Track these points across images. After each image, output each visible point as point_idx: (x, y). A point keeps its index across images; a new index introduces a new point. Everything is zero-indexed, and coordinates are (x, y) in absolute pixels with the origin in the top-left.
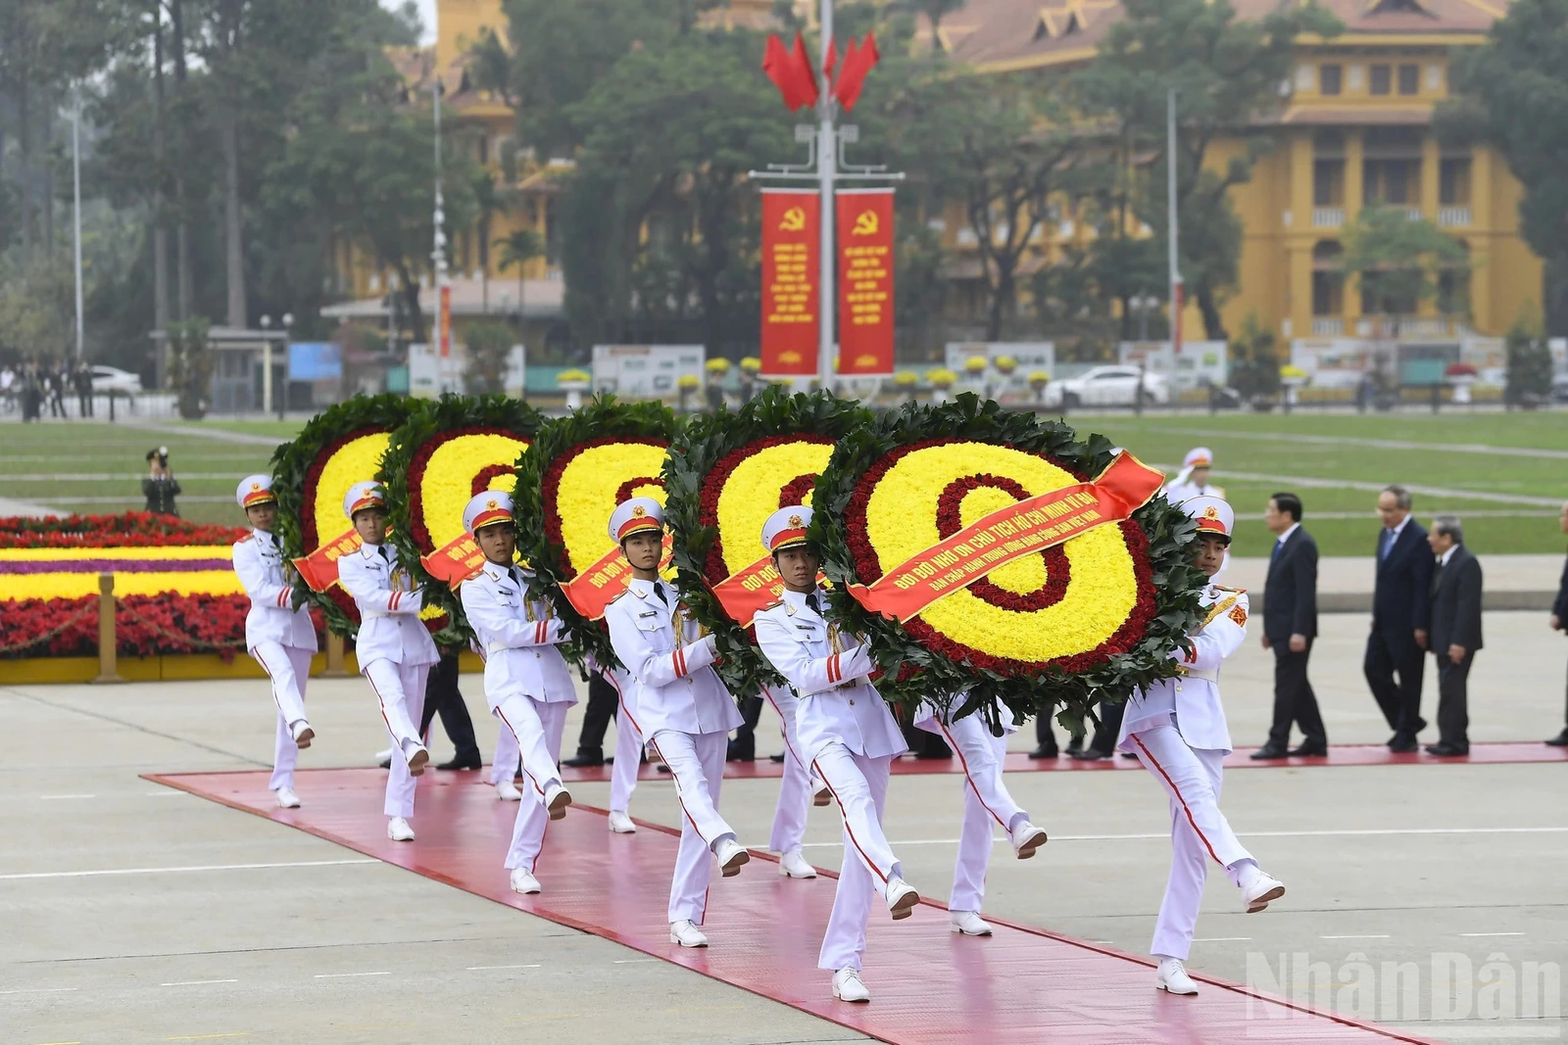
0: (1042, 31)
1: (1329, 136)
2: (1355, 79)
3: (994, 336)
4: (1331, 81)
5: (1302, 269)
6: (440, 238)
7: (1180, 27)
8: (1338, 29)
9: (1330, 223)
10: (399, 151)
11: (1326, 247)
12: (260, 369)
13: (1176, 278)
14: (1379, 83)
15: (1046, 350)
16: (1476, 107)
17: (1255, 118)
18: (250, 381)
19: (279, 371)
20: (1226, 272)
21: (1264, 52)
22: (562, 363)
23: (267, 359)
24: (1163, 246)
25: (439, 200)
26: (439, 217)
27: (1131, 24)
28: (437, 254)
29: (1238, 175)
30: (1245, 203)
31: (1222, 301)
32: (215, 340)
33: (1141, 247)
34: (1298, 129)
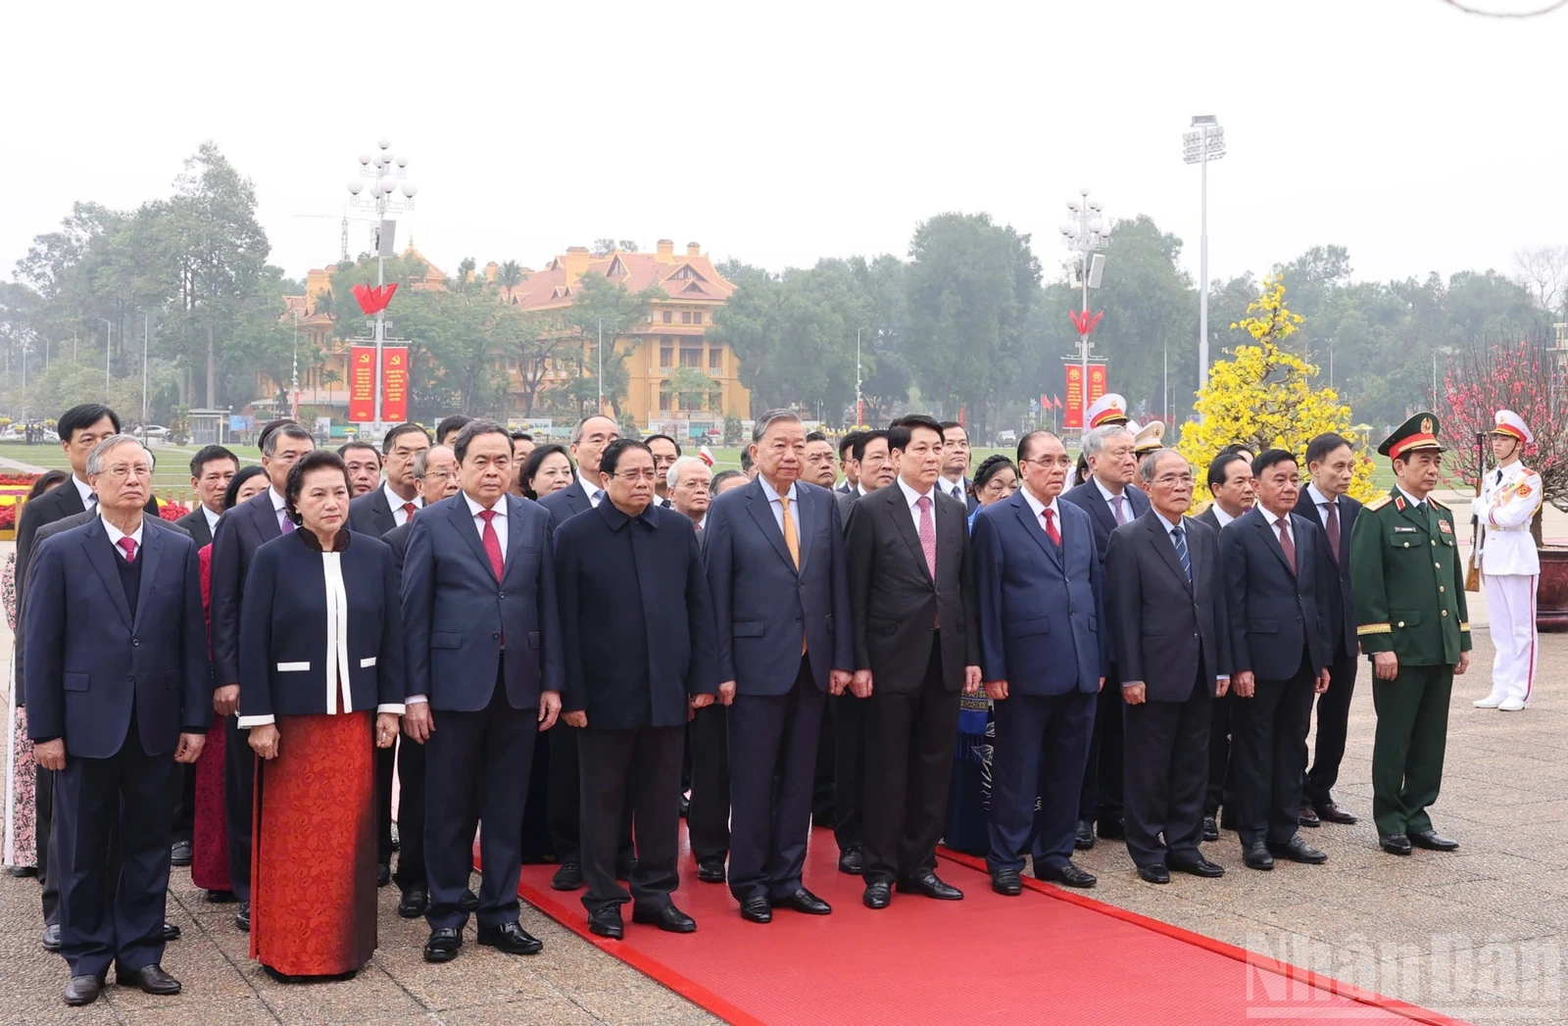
0: (555, 293)
1: (666, 339)
2: (677, 317)
3: (527, 417)
4: (667, 318)
5: (656, 390)
6: (295, 373)
7: (604, 295)
8: (667, 297)
9: (666, 373)
10: (279, 337)
11: (665, 382)
12: (218, 426)
13: (601, 394)
14: (686, 318)
15: (549, 421)
16: (720, 329)
17: (635, 331)
18: (214, 430)
19: (226, 427)
20: (624, 392)
21: (638, 305)
22: (346, 425)
23: (222, 422)
24: (597, 380)
25: (296, 357)
26: (295, 364)
27: (585, 292)
28: (294, 379)
29: (628, 353)
30: (631, 364)
31: (621, 403)
32: (191, 414)
33: (588, 381)
34: (654, 336)
